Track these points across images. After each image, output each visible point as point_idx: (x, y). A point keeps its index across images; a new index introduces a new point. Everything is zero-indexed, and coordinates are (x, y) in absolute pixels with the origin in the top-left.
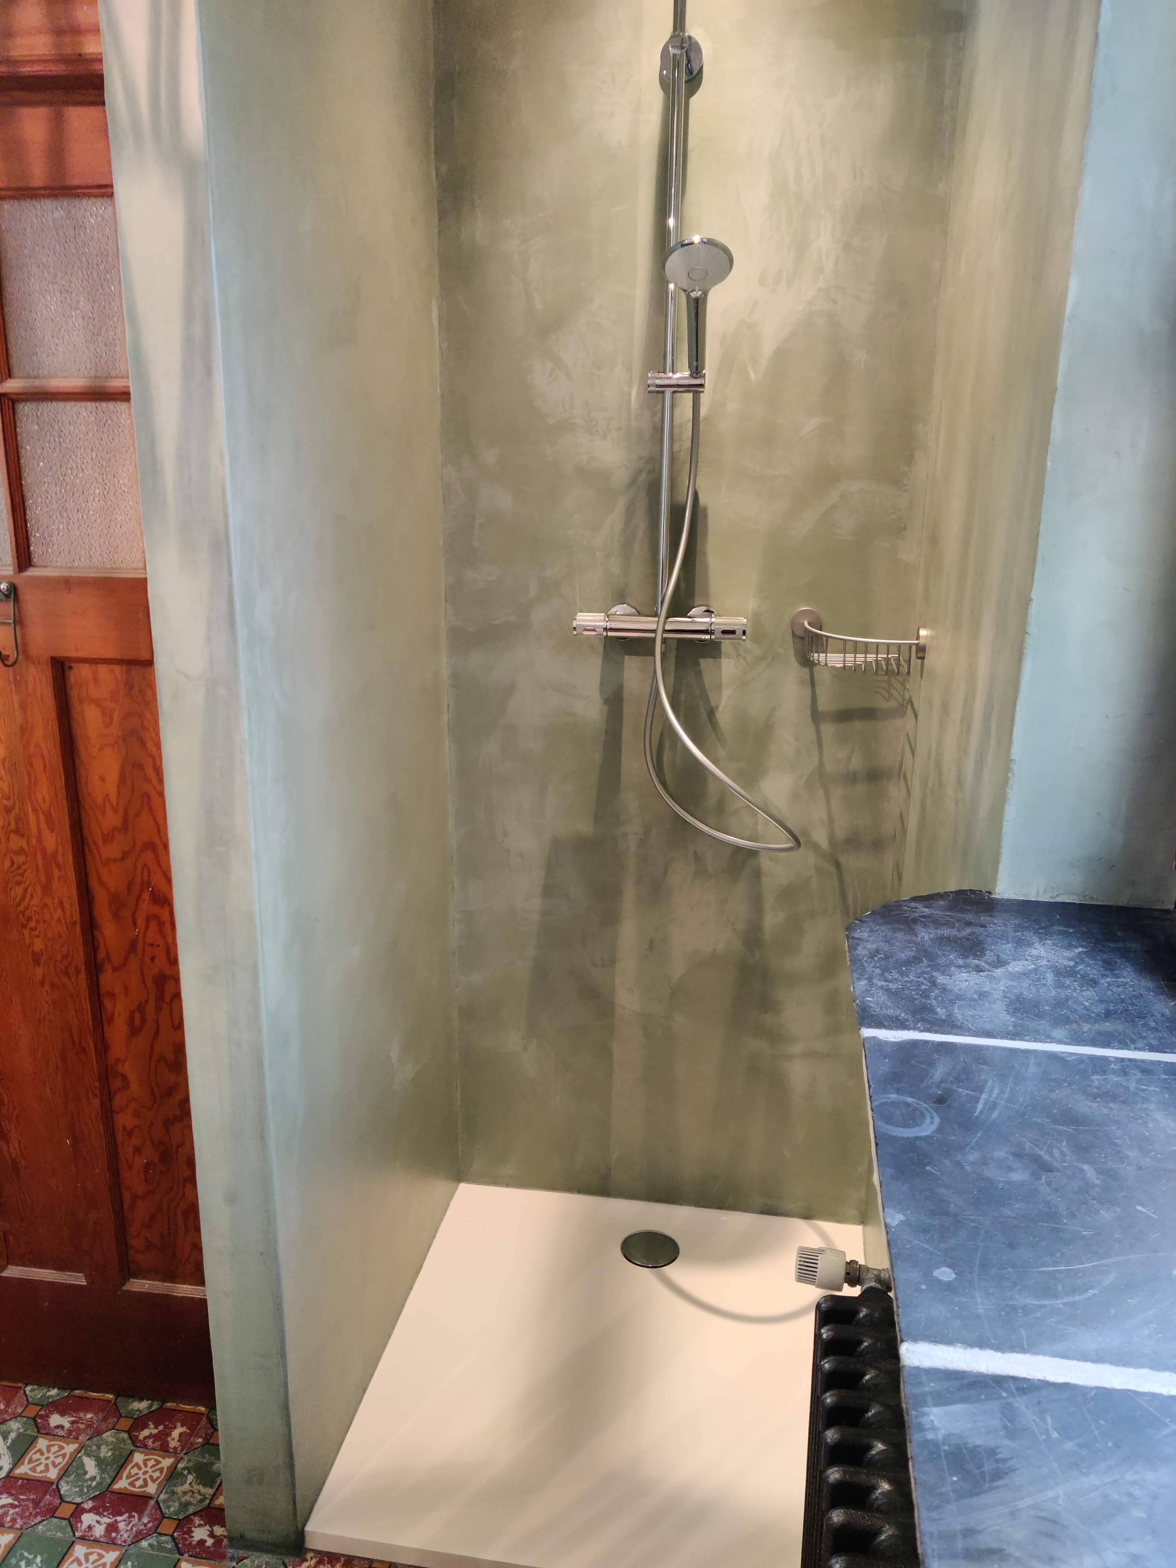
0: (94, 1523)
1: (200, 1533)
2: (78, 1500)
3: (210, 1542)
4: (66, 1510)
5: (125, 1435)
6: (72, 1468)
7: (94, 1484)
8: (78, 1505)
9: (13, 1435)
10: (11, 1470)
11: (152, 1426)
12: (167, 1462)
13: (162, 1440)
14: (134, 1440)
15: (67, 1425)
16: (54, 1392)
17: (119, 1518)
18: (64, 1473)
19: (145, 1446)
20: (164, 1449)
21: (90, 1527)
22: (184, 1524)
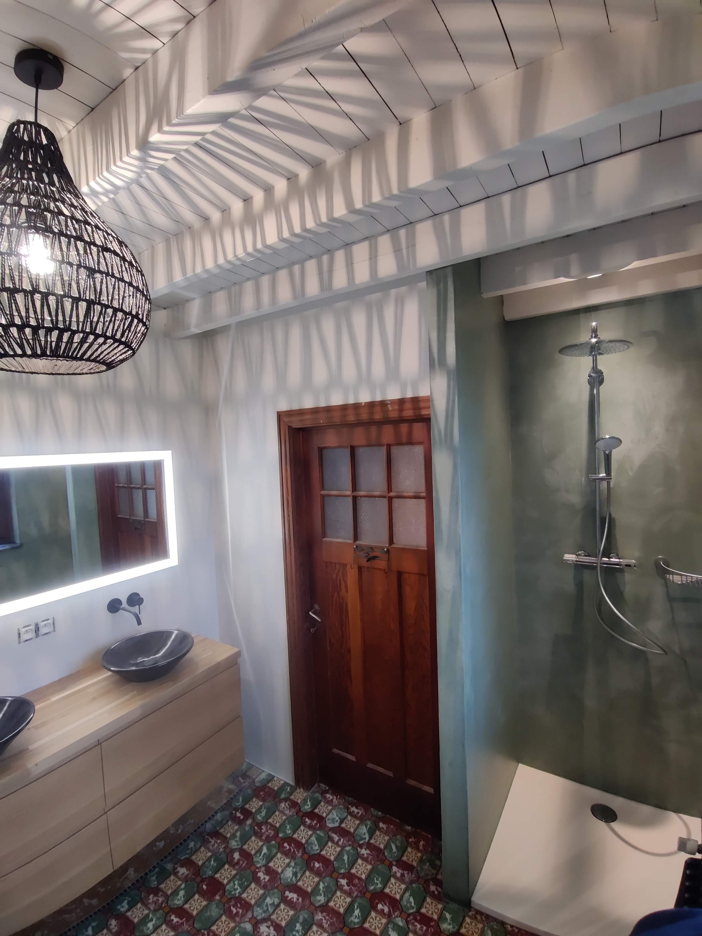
0: (396, 871)
1: (433, 888)
2: (391, 860)
3: (436, 893)
4: (387, 863)
5: (404, 839)
6: (387, 846)
7: (395, 855)
8: (391, 862)
9: (368, 827)
10: (369, 840)
11: (413, 838)
12: (419, 855)
13: (417, 843)
14: (407, 841)
15: (385, 828)
16: (380, 813)
17: (405, 872)
18: (386, 847)
19: (411, 845)
20: (417, 849)
21: (395, 872)
22: (427, 882)
